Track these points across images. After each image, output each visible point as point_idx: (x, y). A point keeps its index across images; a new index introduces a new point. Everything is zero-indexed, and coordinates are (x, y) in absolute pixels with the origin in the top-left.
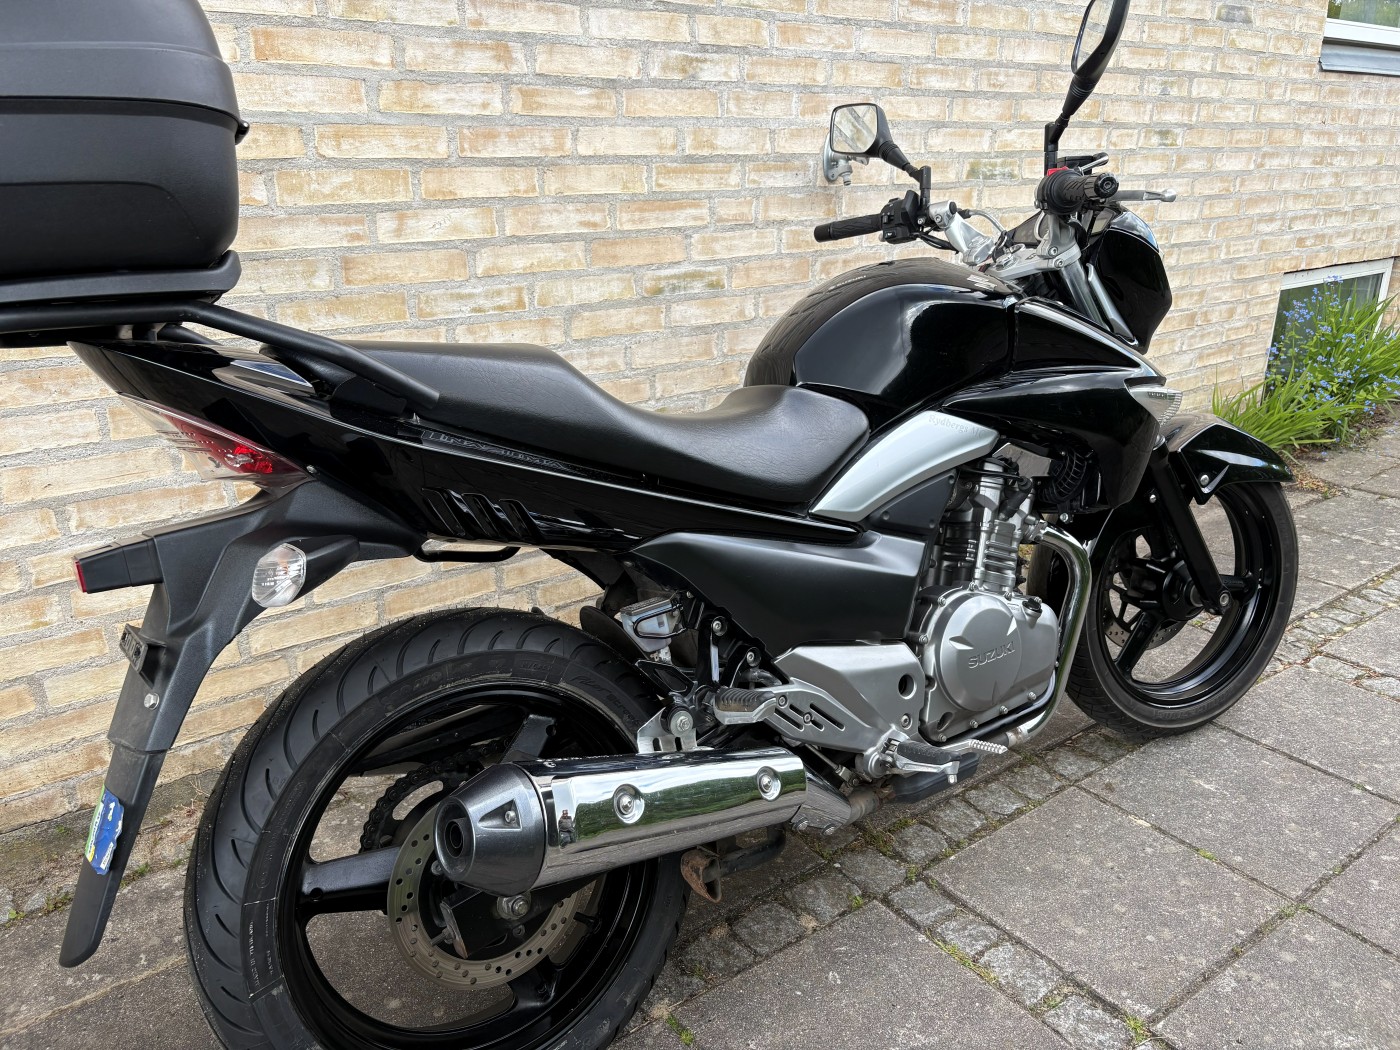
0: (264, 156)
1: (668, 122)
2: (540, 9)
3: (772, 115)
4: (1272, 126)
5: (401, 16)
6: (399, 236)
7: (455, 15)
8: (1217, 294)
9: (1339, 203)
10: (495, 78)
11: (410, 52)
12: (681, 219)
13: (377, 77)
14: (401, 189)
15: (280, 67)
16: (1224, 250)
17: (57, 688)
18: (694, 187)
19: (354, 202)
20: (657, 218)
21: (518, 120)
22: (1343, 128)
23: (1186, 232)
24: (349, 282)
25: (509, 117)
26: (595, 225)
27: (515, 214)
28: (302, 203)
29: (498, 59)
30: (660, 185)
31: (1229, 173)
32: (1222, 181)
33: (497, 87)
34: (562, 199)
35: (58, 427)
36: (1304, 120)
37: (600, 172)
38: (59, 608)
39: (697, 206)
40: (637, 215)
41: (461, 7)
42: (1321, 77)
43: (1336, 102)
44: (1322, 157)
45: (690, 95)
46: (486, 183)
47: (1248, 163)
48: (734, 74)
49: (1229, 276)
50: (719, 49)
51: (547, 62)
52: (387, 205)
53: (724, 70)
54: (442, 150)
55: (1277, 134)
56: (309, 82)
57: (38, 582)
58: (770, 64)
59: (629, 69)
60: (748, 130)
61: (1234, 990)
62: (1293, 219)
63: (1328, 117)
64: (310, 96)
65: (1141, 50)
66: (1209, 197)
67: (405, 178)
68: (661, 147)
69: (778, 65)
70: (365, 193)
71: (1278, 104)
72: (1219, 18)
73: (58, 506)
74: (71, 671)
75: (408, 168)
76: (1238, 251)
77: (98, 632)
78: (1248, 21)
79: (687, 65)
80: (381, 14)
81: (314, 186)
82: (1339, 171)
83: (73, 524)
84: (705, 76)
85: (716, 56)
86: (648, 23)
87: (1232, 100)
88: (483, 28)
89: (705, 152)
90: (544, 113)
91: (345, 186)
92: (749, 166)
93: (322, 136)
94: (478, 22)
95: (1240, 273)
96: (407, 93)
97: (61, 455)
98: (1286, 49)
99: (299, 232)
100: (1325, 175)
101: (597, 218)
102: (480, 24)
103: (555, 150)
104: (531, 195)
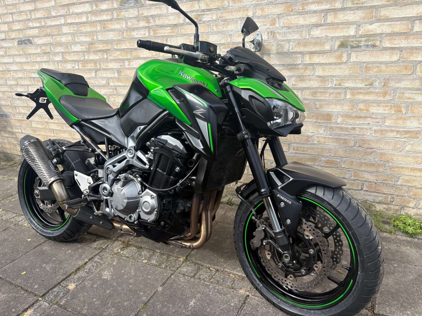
0: (106, 48)
2: (156, 8)
3: (230, 29)
5: (127, 16)
6: (129, 66)
7: (137, 13)
10: (146, 27)
11: (128, 24)
13: (123, 30)
15: (107, 30)
24: (121, 76)
28: (112, 58)
29: (147, 22)
33: (147, 29)
41: (138, 11)
48: (215, 17)
50: (208, 10)
51: (158, 22)
53: (211, 16)
56: (111, 33)
58: (228, 12)
59: (180, 21)
60: (221, 35)
64: (112, 36)
69: (231, 12)
70: (122, 56)
75: (130, 50)
80: (123, 16)
81: (114, 55)
84: (204, 19)
85: (208, 13)
86: (185, 6)
88: (143, 15)
90: (158, 35)
91: (119, 55)
93: (114, 44)
94: (142, 14)
96: (129, 33)
99: (112, 64)
104: (156, 56)
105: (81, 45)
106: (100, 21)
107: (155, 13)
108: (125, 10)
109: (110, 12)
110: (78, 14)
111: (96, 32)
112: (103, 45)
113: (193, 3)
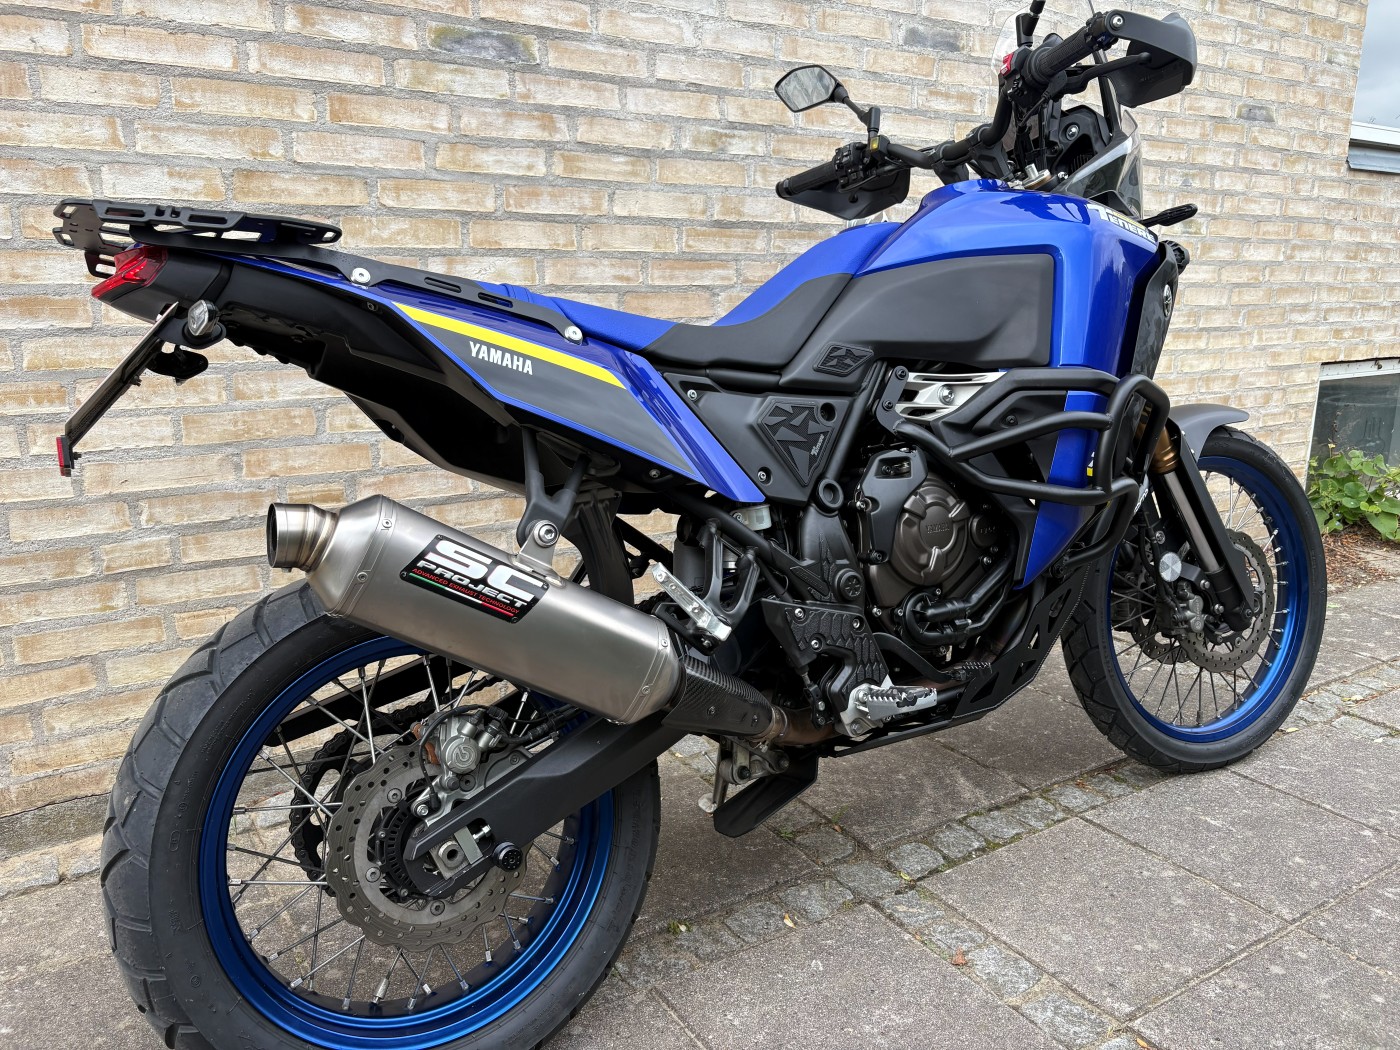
1: (699, 189)
2: (582, 86)
4: (1300, 220)
5: (459, 89)
7: (506, 90)
8: (1250, 379)
9: (1377, 297)
10: (540, 144)
11: (465, 120)
12: (709, 278)
13: (435, 140)
14: (451, 236)
15: (351, 128)
16: (1256, 337)
17: (117, 669)
18: (723, 250)
19: (409, 246)
20: (687, 277)
21: (560, 182)
22: (1377, 225)
23: (1214, 317)
25: (551, 178)
26: (628, 279)
27: (554, 265)
28: (363, 245)
29: (544, 128)
30: (689, 246)
31: (1257, 263)
32: (1249, 270)
34: (599, 255)
35: (137, 429)
36: (1334, 216)
37: (634, 232)
38: (125, 595)
39: (724, 267)
40: (668, 272)
41: (511, 83)
42: (1349, 176)
43: (1367, 200)
44: (1356, 251)
45: (719, 167)
46: (528, 236)
47: (1277, 255)
48: (761, 149)
49: (1262, 363)
50: (747, 127)
51: (587, 132)
52: (439, 250)
53: (751, 145)
54: (490, 205)
55: (1306, 228)
56: (375, 142)
57: (108, 568)
59: (663, 141)
61: (1217, 995)
62: (1328, 311)
63: (1360, 214)
64: (376, 154)
65: (1160, 144)
66: (1238, 285)
67: (455, 227)
68: (691, 212)
70: (418, 238)
71: (1306, 199)
72: (1240, 116)
73: (133, 501)
74: (130, 655)
75: (458, 219)
76: (1271, 339)
77: (158, 620)
78: (1269, 120)
79: (716, 140)
80: (441, 86)
82: (1375, 266)
83: (144, 517)
84: (733, 150)
85: (744, 133)
86: (680, 102)
87: (1258, 194)
88: (531, 101)
89: (733, 218)
90: (583, 176)
91: (401, 232)
92: (775, 233)
93: (384, 188)
94: (526, 96)
95: (1274, 360)
96: (461, 154)
97: (138, 455)
98: (1311, 148)
100: (1360, 269)
101: (630, 273)
102: (529, 97)
103: (593, 209)
104: (569, 249)
105: (171, 175)
106: (318, 87)
107: (578, 103)
108: (453, 66)
109: (376, 61)
110: (177, 29)
111: (288, 127)
112: (320, 186)
113: (704, 98)
